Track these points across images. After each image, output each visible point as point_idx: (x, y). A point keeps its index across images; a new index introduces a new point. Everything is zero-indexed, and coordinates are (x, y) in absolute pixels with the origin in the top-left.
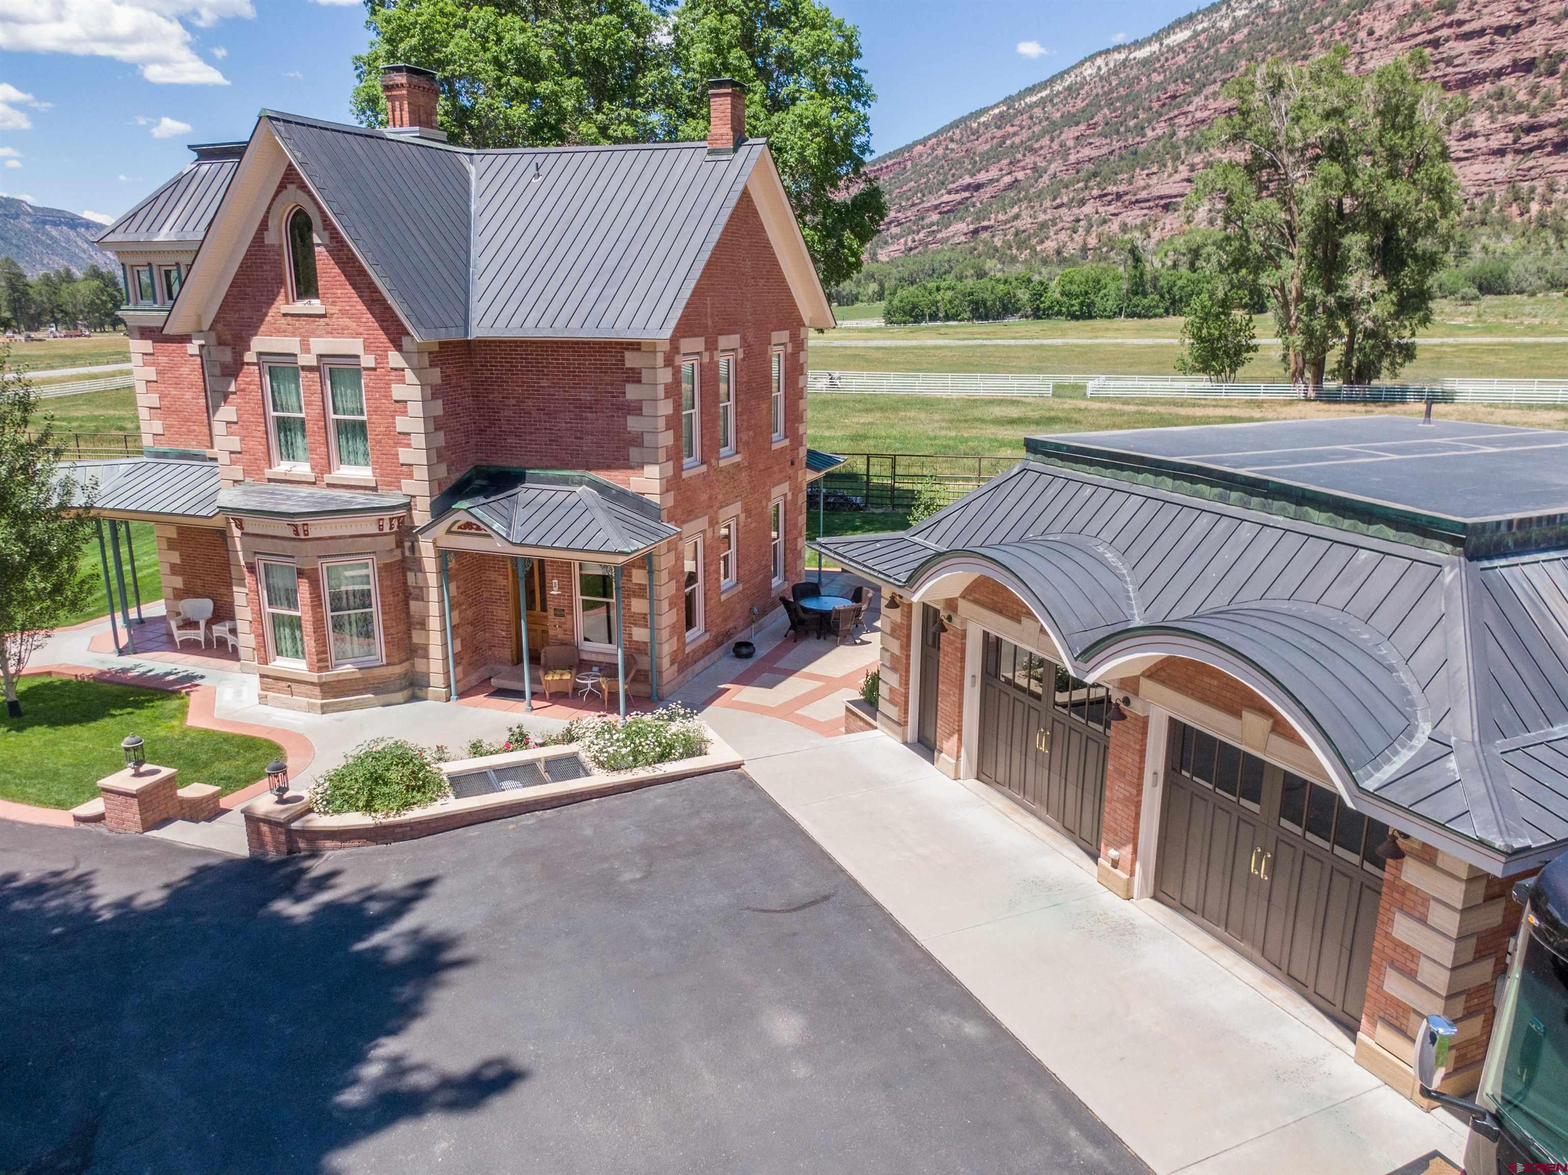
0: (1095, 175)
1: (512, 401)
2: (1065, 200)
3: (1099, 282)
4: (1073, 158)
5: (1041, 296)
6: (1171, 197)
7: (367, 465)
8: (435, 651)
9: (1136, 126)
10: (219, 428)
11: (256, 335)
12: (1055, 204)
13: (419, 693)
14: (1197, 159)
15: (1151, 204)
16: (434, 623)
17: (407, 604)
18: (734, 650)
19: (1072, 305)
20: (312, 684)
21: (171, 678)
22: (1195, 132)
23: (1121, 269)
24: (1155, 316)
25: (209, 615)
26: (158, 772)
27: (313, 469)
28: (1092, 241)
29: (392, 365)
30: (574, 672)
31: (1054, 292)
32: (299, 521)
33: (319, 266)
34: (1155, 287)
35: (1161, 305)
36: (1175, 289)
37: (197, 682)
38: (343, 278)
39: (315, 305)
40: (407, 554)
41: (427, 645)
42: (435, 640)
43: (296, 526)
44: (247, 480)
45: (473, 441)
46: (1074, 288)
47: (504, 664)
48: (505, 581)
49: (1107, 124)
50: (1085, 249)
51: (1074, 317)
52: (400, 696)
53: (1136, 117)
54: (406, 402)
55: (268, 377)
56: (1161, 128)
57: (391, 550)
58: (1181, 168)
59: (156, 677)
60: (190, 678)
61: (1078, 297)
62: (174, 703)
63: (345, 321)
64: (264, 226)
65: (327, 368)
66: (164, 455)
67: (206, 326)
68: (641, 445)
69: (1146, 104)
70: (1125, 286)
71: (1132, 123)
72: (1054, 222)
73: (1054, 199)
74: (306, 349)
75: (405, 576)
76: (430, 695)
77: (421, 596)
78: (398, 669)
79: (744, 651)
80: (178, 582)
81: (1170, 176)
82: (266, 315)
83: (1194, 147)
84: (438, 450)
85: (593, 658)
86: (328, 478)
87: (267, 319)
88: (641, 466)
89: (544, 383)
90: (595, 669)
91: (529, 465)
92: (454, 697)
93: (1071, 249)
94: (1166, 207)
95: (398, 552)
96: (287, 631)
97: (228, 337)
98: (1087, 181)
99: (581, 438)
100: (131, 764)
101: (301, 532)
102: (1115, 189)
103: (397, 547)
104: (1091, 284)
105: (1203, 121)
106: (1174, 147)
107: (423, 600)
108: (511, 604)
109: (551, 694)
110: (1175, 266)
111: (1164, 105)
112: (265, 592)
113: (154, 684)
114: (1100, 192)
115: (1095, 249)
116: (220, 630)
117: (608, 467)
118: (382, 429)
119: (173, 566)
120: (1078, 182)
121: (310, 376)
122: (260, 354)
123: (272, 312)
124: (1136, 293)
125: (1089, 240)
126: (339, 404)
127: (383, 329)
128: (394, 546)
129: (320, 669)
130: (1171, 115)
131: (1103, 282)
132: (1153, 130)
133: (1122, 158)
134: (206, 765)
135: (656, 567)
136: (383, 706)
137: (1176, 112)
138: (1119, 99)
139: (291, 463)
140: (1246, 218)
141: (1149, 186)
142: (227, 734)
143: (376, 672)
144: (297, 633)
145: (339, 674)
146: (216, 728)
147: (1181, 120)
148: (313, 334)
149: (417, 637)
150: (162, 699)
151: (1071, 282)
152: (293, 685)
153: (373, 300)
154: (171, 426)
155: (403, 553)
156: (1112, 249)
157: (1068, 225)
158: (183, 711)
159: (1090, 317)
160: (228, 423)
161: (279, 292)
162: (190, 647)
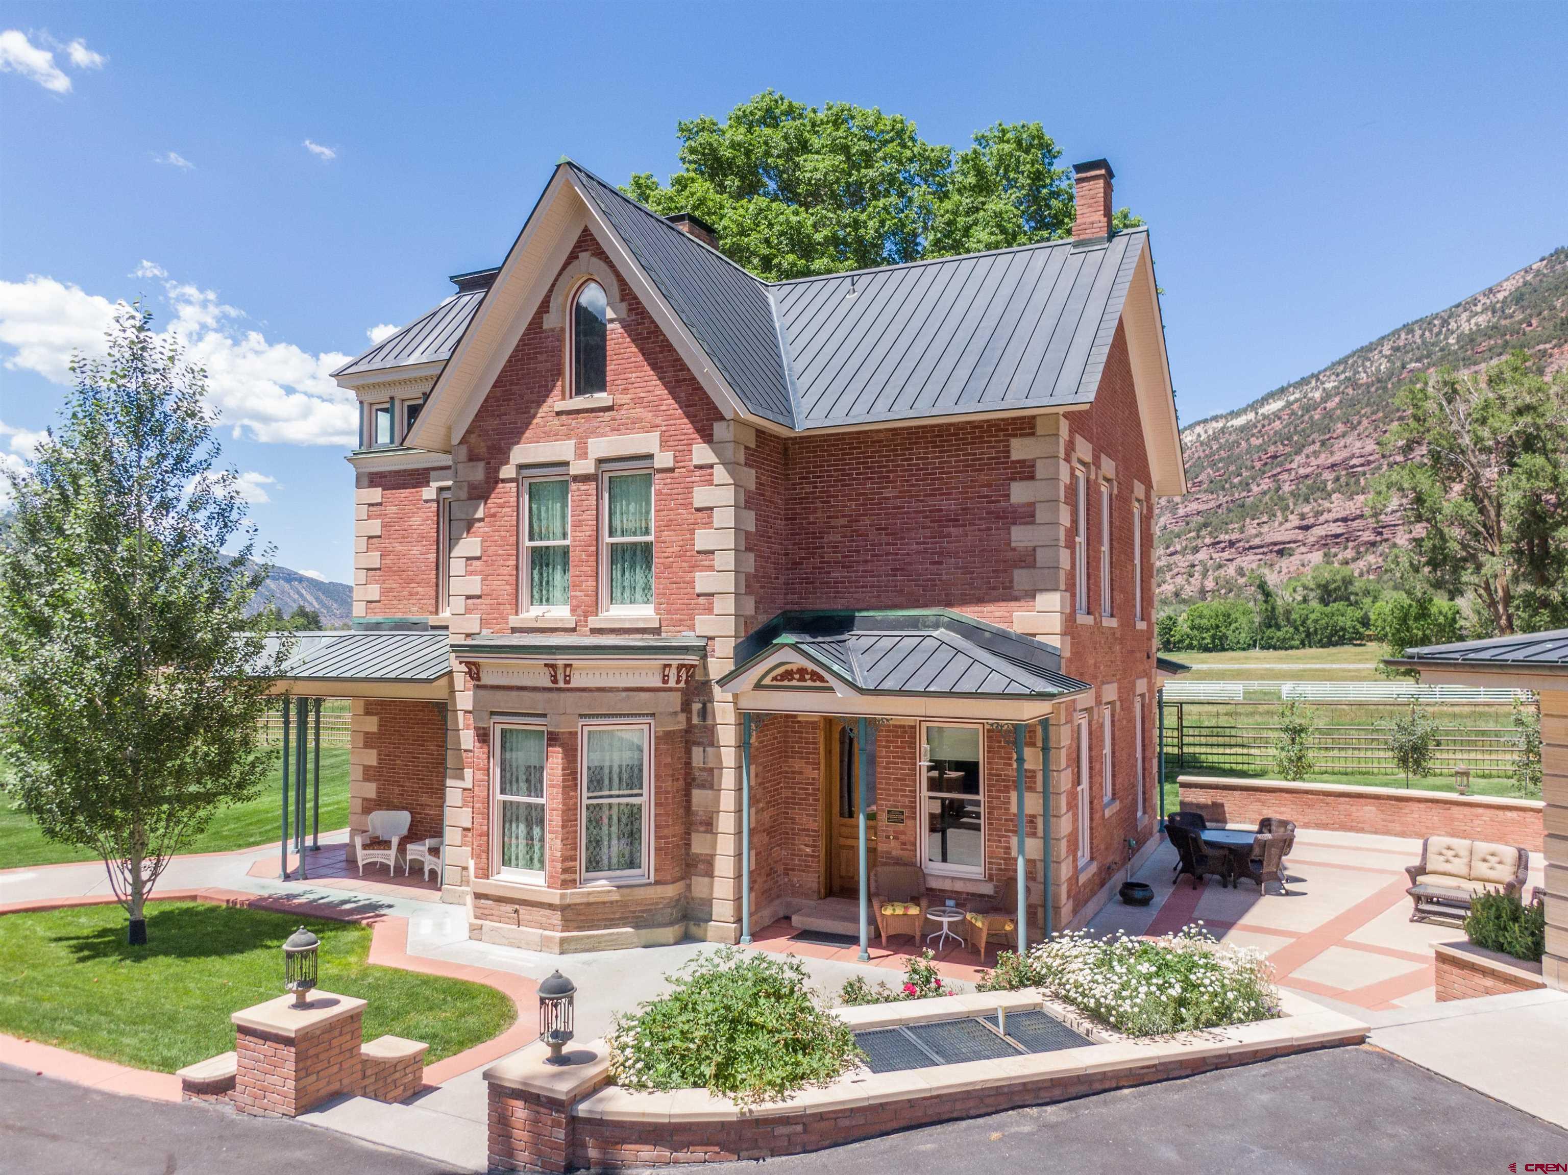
0: (1206, 525)
1: (843, 521)
2: (1178, 548)
3: (1229, 616)
4: (1181, 512)
5: (1171, 630)
6: (1284, 543)
7: (647, 602)
8: (724, 866)
9: (1240, 483)
10: (457, 566)
11: (518, 443)
12: (1168, 551)
13: (694, 930)
14: (1307, 509)
15: (1265, 550)
16: (726, 823)
17: (688, 795)
18: (1122, 893)
19: (1203, 639)
20: (551, 906)
21: (347, 906)
22: (1301, 486)
23: (1251, 604)
24: (1292, 648)
25: (405, 832)
26: (336, 1002)
27: (573, 611)
28: (1210, 584)
29: (696, 462)
30: (924, 903)
31: (1183, 626)
32: (560, 660)
33: (610, 346)
34: (1288, 620)
35: (1296, 637)
36: (1309, 622)
37: (383, 912)
38: (640, 358)
39: (601, 398)
40: (695, 720)
41: (713, 856)
42: (725, 846)
43: (553, 667)
44: (484, 632)
45: (782, 578)
46: (1204, 622)
47: (806, 896)
48: (815, 774)
49: (1212, 482)
50: (1203, 592)
51: (1206, 649)
52: (669, 933)
53: (1240, 475)
54: (711, 509)
55: (527, 497)
56: (1266, 484)
57: (675, 713)
58: (1291, 517)
59: (330, 905)
60: (373, 907)
61: (1208, 630)
62: (352, 935)
63: (639, 412)
64: (545, 306)
65: (606, 476)
66: (377, 626)
67: (456, 440)
68: (1032, 565)
69: (1249, 463)
70: (1257, 620)
71: (1236, 480)
72: (1169, 567)
73: (1168, 547)
74: (582, 452)
75: (688, 752)
76: (710, 934)
77: (710, 783)
78: (670, 891)
79: (1138, 894)
80: (370, 790)
81: (1281, 524)
82: (534, 417)
83: (1301, 499)
84: (748, 575)
85: (947, 885)
86: (594, 622)
87: (535, 421)
88: (1031, 595)
89: (888, 493)
90: (950, 903)
91: (861, 605)
92: (746, 938)
93: (1189, 591)
94: (1281, 553)
95: (682, 717)
96: (522, 827)
97: (482, 449)
98: (1198, 531)
99: (940, 563)
100: (293, 986)
101: (561, 678)
102: (1227, 537)
103: (683, 710)
104: (1221, 618)
105: (1307, 476)
106: (1281, 499)
107: (711, 787)
108: (821, 806)
109: (890, 938)
110: (1305, 600)
111: (1266, 464)
112: (498, 771)
113: (327, 913)
114: (1212, 540)
115: (1213, 591)
116: (416, 851)
117: (980, 600)
118: (676, 549)
119: (367, 769)
120: (1190, 532)
121: (583, 488)
122: (521, 467)
123: (542, 412)
124: (1269, 626)
125: (1206, 583)
126: (617, 523)
127: (688, 417)
128: (679, 709)
129: (565, 884)
130: (1275, 472)
131: (1233, 616)
132: (1258, 485)
133: (1229, 510)
134: (398, 1015)
135: (1052, 744)
136: (645, 947)
137: (1279, 470)
138: (1221, 460)
139: (544, 608)
140: (1439, 517)
141: (1261, 534)
142: (427, 975)
143: (641, 893)
144: (536, 831)
145: (589, 894)
146: (410, 968)
147: (1285, 476)
148: (593, 433)
149: (699, 845)
150: (336, 929)
151: (1200, 617)
152: (523, 910)
153: (678, 381)
154: (391, 590)
155: (689, 719)
156: (1231, 591)
157: (1183, 570)
158: (364, 945)
159: (1223, 649)
160: (468, 559)
161: (554, 386)
162: (377, 872)
